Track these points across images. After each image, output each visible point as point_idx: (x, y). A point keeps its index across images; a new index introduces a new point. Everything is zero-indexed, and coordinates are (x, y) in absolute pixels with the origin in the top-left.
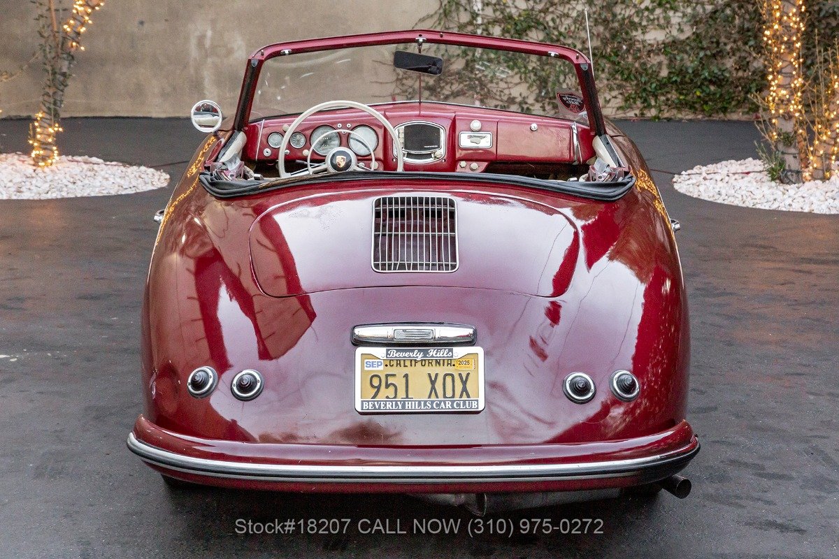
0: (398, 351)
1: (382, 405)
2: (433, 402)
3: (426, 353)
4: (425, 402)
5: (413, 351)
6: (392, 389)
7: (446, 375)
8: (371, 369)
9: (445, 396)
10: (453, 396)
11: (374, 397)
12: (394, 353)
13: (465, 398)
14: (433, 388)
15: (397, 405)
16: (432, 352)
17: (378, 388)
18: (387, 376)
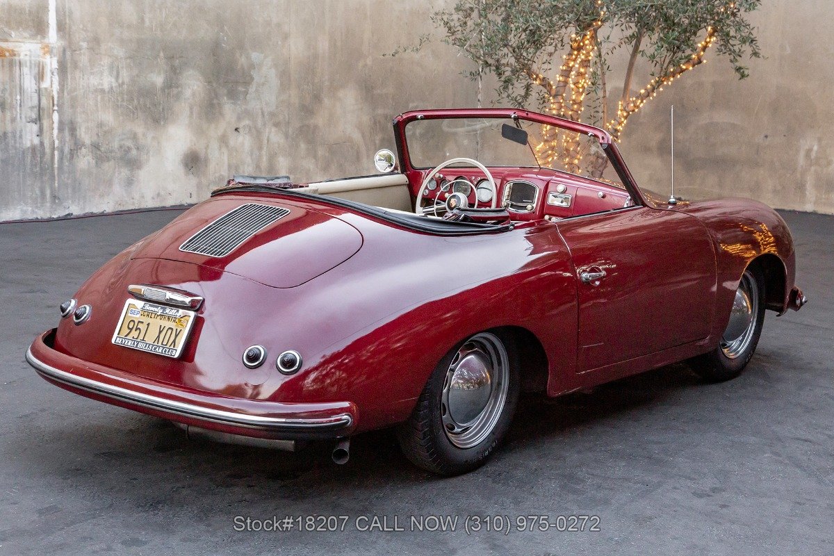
0: (150, 305)
1: (127, 342)
2: (153, 345)
3: (164, 309)
4: (150, 344)
5: (157, 307)
6: (138, 331)
7: (170, 328)
8: (132, 315)
9: (162, 344)
10: (166, 345)
11: (126, 336)
12: (148, 307)
13: (172, 347)
14: (159, 337)
15: (134, 344)
16: (168, 310)
17: (131, 329)
18: (139, 322)
